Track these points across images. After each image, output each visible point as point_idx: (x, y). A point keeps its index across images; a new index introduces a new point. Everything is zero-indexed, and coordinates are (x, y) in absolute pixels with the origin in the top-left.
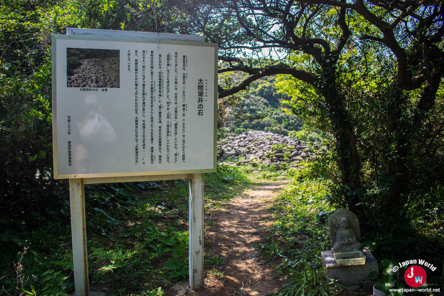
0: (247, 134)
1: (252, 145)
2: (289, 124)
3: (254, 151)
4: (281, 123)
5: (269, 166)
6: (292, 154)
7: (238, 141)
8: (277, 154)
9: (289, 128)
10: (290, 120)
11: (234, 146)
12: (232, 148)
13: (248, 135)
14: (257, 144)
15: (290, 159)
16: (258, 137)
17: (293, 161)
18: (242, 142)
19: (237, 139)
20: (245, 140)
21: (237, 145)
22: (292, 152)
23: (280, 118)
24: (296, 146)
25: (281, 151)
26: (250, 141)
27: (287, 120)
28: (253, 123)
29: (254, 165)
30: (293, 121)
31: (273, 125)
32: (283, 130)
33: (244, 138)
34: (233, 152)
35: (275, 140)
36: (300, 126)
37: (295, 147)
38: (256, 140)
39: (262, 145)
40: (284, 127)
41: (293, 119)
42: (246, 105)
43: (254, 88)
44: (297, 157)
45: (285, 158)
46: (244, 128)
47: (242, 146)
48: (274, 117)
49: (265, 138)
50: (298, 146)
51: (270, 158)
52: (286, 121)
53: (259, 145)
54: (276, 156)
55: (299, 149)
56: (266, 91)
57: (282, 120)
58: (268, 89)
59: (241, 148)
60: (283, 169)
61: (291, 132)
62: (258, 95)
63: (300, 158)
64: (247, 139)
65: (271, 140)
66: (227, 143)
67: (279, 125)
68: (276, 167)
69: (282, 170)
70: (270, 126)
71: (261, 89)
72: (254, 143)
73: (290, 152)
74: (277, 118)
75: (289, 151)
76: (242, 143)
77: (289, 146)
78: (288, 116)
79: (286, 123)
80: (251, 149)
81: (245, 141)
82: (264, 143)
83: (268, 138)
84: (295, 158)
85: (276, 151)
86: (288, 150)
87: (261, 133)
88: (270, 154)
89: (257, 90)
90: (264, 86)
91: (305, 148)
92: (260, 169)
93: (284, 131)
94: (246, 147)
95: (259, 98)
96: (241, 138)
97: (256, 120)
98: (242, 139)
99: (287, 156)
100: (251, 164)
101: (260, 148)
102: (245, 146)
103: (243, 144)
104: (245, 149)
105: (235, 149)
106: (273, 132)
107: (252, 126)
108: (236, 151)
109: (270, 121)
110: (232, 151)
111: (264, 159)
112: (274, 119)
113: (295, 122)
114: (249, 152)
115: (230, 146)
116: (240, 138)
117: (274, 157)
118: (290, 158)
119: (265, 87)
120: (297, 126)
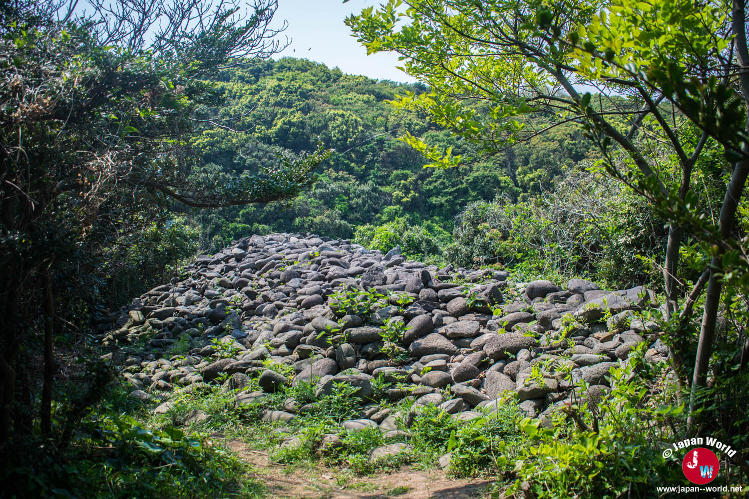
0: (245, 247)
1: (262, 282)
2: (351, 208)
3: (268, 307)
4: (332, 207)
5: (328, 388)
6: (412, 327)
7: (218, 268)
8: (355, 331)
9: (352, 216)
10: (352, 199)
11: (206, 287)
12: (202, 292)
13: (251, 248)
14: (278, 277)
15: (407, 347)
16: (280, 255)
17: (418, 354)
18: (231, 273)
19: (218, 262)
20: (241, 265)
21: (216, 281)
22: (408, 318)
23: (328, 194)
24: (417, 292)
25: (365, 318)
26: (255, 268)
27: (346, 198)
28: (267, 208)
29: (270, 385)
30: (360, 201)
31: (313, 211)
32: (337, 221)
33: (239, 258)
34: (203, 307)
35: (332, 263)
36: (376, 212)
37: (417, 299)
38: (272, 266)
39: (294, 282)
40: (339, 214)
41: (359, 196)
42: (247, 168)
43: (263, 128)
44: (430, 336)
45: (387, 346)
46: (245, 223)
47: (231, 287)
48: (315, 194)
49: (301, 256)
50: (425, 293)
51: (329, 350)
52: (344, 201)
53: (284, 282)
54: (350, 340)
55: (430, 304)
56: (293, 134)
57: (334, 198)
58: (298, 127)
59: (228, 291)
60: (384, 395)
61: (361, 228)
62: (276, 143)
63: (443, 343)
64: (246, 262)
65: (318, 263)
66: (187, 276)
67: (327, 212)
68: (357, 394)
69: (383, 402)
70: (307, 216)
71: (281, 129)
72: (266, 274)
73: (399, 319)
74: (322, 196)
75: (396, 314)
76: (231, 277)
77: (393, 296)
78: (348, 189)
79: (343, 206)
80: (259, 299)
81: (242, 269)
82: (299, 275)
83: (310, 258)
84: (424, 342)
85: (348, 317)
86: (394, 309)
87: (287, 241)
88: (328, 333)
89: (273, 131)
90: (289, 121)
91: (452, 298)
92: (291, 403)
93: (341, 225)
94: (245, 289)
95: (278, 149)
96: (229, 257)
97: (274, 203)
98: (232, 262)
99: (395, 337)
100: (255, 375)
101: (288, 294)
102: (241, 285)
103: (235, 280)
104: (239, 295)
105: (209, 297)
106: (320, 235)
107: (266, 218)
108: (212, 305)
109: (306, 202)
110: (200, 305)
111: (304, 355)
112: (316, 198)
113: (365, 203)
114: (253, 307)
115: (193, 286)
116: (227, 259)
117: (345, 346)
118: (405, 343)
119: (290, 123)
120: (369, 211)
